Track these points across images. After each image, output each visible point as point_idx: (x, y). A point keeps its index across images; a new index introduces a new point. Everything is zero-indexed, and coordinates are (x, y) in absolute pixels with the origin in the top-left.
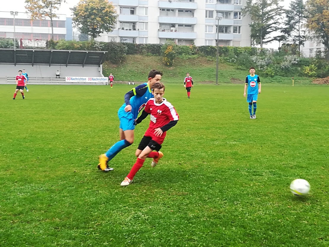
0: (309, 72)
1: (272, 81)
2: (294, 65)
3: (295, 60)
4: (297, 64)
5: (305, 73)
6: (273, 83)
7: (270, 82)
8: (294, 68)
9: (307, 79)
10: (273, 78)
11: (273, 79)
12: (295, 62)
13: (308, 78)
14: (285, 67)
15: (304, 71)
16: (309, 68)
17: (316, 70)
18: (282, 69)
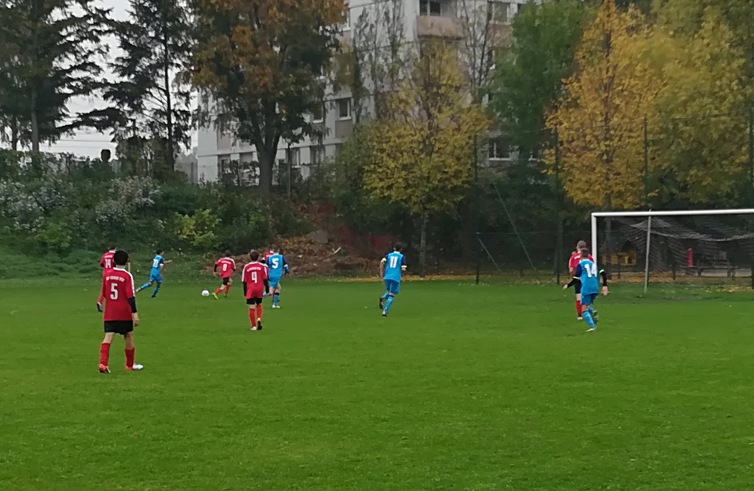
0: (194, 233)
1: (61, 269)
2: (142, 209)
3: (145, 194)
4: (154, 208)
5: (181, 237)
6: (64, 274)
7: (55, 274)
8: (142, 223)
9: (188, 260)
10: (64, 259)
11: (65, 262)
12: (145, 200)
13: (188, 257)
14: (110, 218)
15: (175, 233)
16: (194, 222)
17: (218, 229)
18: (101, 226)
